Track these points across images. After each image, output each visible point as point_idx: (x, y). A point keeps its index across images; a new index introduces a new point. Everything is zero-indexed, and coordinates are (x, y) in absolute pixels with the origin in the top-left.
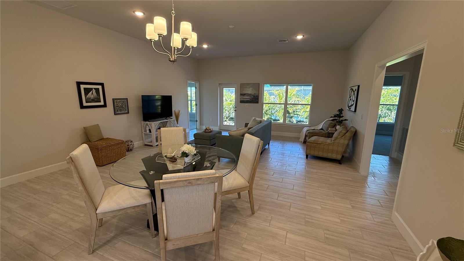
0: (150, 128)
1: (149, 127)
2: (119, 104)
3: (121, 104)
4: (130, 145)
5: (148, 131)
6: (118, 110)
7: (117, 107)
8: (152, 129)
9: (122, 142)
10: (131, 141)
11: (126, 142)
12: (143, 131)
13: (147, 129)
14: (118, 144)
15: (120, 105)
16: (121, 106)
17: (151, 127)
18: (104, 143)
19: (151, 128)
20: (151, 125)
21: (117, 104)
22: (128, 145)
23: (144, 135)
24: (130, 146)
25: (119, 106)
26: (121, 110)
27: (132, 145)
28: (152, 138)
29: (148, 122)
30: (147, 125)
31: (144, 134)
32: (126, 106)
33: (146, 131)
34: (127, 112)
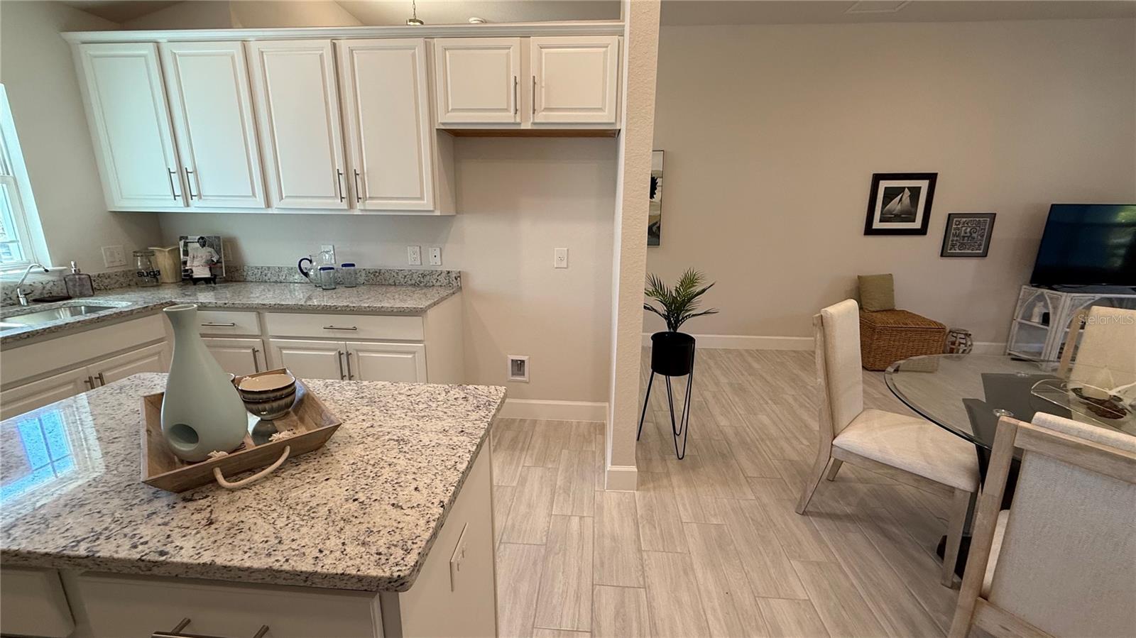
0: (1047, 308)
1: (1046, 306)
2: (964, 228)
3: (969, 230)
4: (960, 343)
5: (1036, 320)
6: (953, 246)
7: (954, 236)
8: (1055, 313)
9: (940, 329)
10: (966, 335)
11: (950, 332)
12: (1019, 313)
13: (1038, 311)
14: (926, 330)
15: (966, 233)
16: (968, 234)
17: (1055, 308)
18: (890, 320)
19: (1051, 311)
20: (1055, 301)
21: (955, 229)
22: (953, 343)
23: (1015, 327)
24: (959, 345)
25: (963, 234)
26: (962, 246)
27: (965, 344)
28: (1044, 343)
29: (1046, 291)
30: (1041, 298)
31: (1019, 323)
32: (982, 236)
33: (1028, 317)
34: (981, 251)
